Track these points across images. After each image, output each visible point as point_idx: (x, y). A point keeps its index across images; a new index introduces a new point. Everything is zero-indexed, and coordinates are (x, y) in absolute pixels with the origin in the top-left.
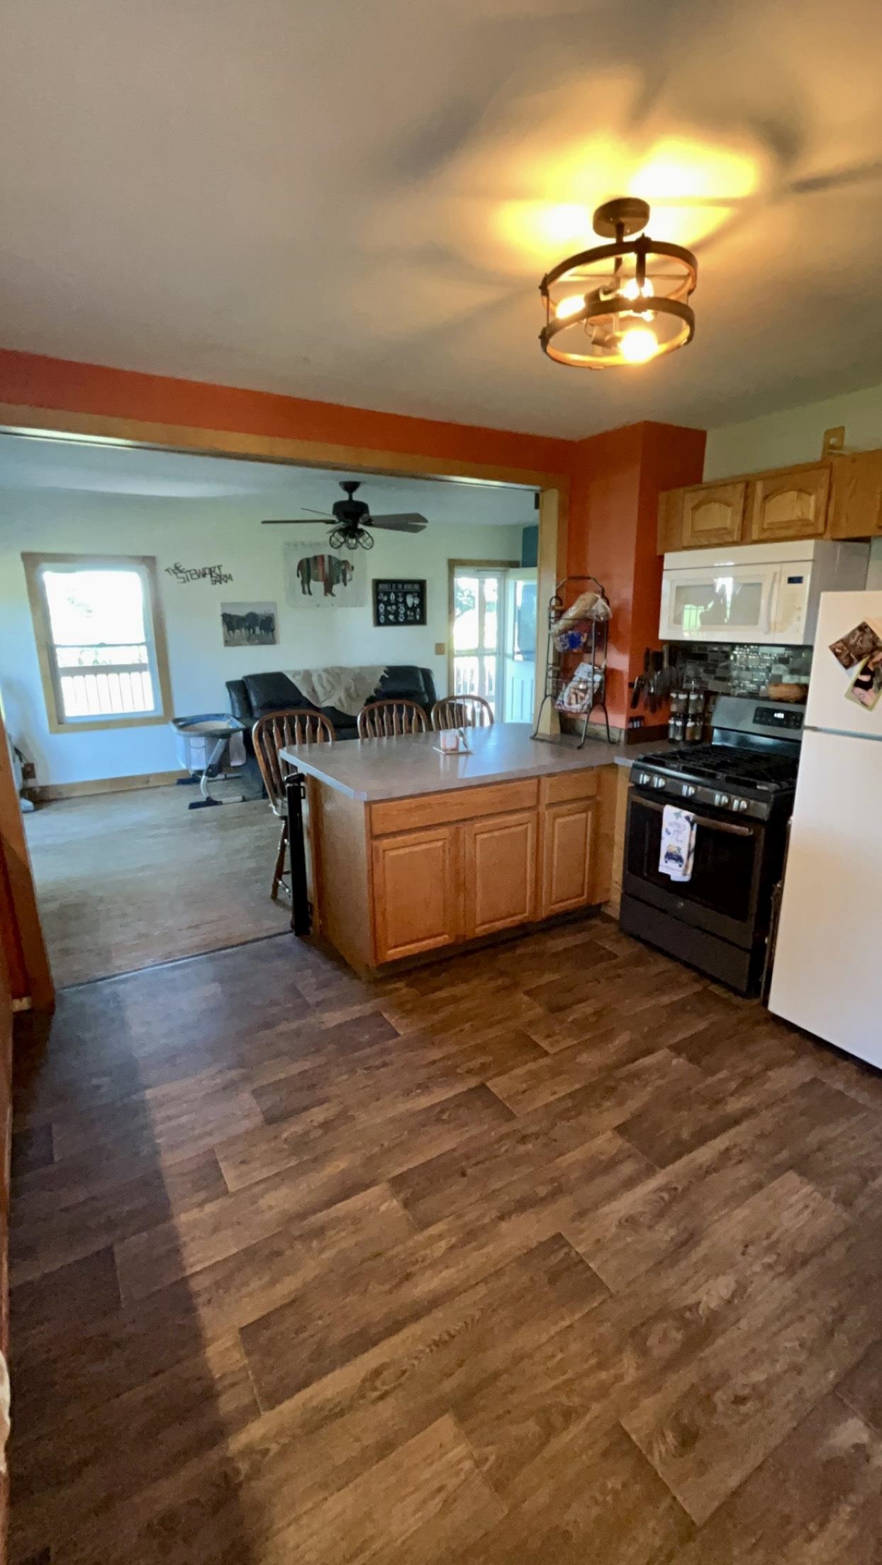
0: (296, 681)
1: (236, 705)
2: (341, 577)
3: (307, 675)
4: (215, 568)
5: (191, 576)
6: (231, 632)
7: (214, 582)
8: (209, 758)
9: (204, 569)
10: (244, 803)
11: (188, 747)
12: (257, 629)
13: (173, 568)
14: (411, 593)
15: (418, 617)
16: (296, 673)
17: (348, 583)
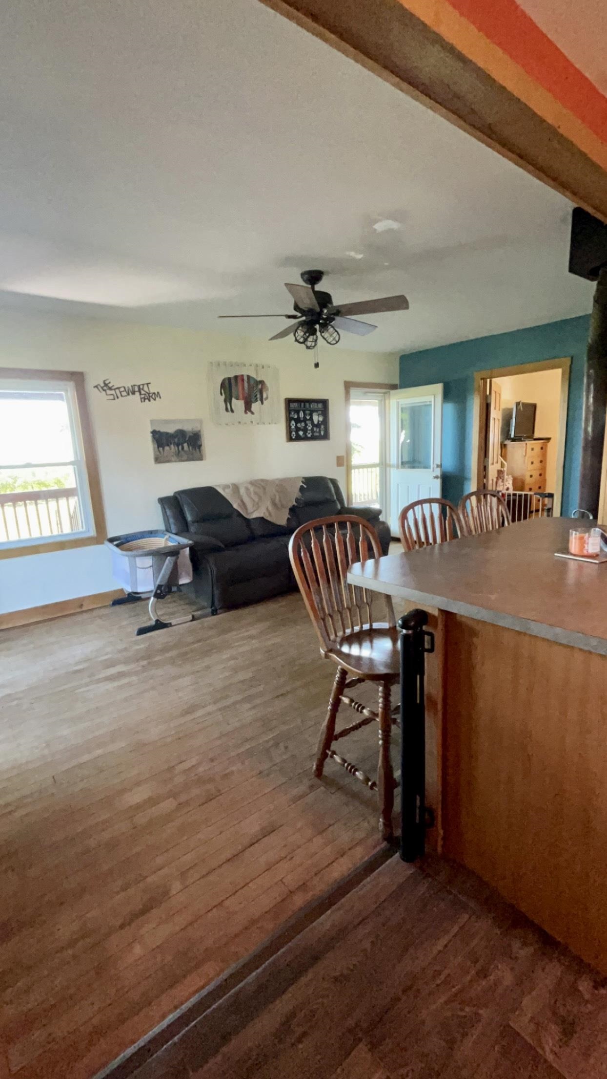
0: (226, 494)
1: (171, 520)
2: (258, 396)
3: (236, 488)
4: (143, 385)
5: (121, 392)
6: (161, 449)
7: (143, 400)
8: (157, 578)
9: (133, 386)
10: (194, 622)
11: (134, 568)
12: (185, 445)
13: (102, 385)
14: (317, 411)
15: (322, 433)
16: (226, 487)
17: (265, 402)
